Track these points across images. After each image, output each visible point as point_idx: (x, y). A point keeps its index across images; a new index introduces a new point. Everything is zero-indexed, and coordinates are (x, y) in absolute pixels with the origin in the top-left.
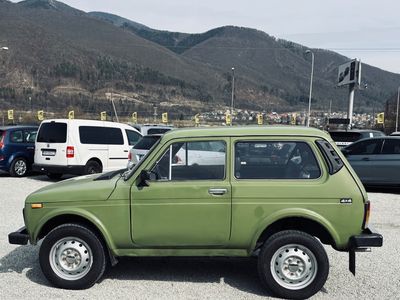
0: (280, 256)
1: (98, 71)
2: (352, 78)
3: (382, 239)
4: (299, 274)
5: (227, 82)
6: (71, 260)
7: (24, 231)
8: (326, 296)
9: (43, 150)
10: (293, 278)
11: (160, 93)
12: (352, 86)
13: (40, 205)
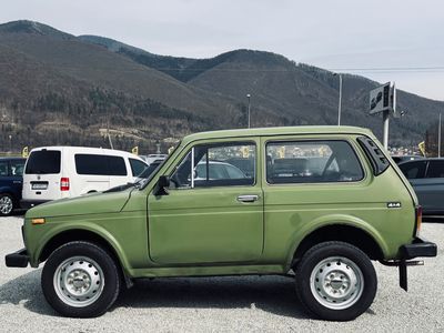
0: (321, 271)
1: (90, 104)
2: (386, 104)
3: (436, 248)
4: (343, 291)
5: (241, 114)
6: (78, 284)
7: (24, 252)
8: (374, 317)
9: (33, 183)
10: (337, 296)
11: (163, 127)
12: (386, 113)
13: (42, 221)
